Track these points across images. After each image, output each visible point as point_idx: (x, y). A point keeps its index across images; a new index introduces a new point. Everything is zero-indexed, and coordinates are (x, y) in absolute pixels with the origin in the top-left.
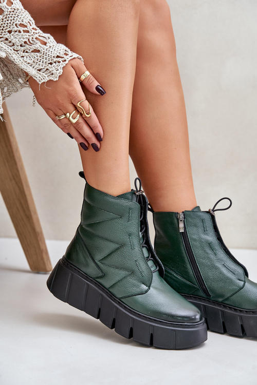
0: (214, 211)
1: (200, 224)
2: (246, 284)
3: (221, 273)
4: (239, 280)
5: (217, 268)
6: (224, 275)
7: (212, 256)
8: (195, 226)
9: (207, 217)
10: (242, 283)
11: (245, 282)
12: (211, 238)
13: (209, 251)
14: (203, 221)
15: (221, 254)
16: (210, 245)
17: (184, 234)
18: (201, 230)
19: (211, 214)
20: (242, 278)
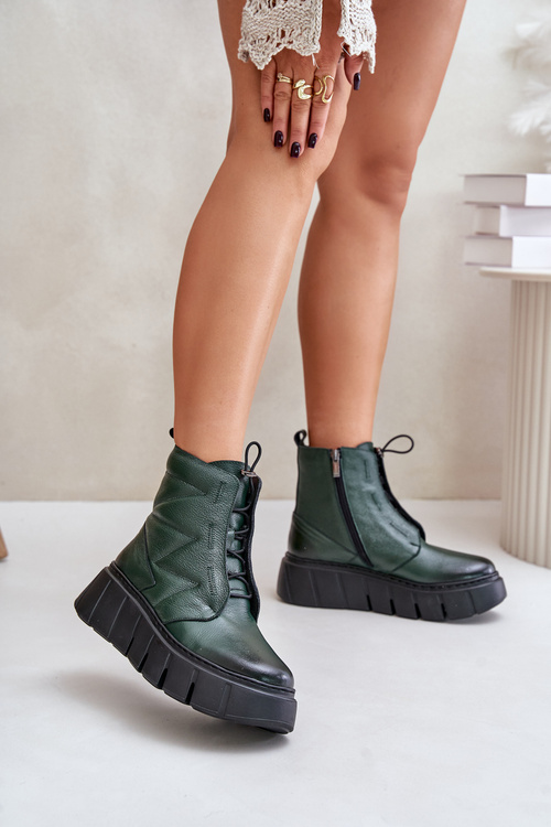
0: (383, 450)
1: (361, 467)
2: (423, 549)
3: (387, 535)
4: (413, 544)
5: (382, 529)
6: (391, 537)
7: (375, 512)
8: (354, 468)
9: (371, 458)
10: (415, 549)
11: (420, 547)
12: (374, 487)
13: (372, 506)
14: (365, 462)
15: (389, 510)
16: (373, 496)
17: (338, 481)
18: (362, 475)
19: (378, 455)
20: (417, 542)
